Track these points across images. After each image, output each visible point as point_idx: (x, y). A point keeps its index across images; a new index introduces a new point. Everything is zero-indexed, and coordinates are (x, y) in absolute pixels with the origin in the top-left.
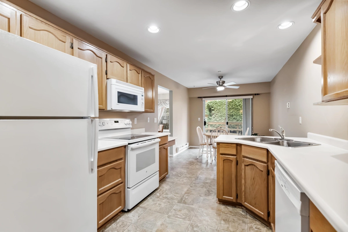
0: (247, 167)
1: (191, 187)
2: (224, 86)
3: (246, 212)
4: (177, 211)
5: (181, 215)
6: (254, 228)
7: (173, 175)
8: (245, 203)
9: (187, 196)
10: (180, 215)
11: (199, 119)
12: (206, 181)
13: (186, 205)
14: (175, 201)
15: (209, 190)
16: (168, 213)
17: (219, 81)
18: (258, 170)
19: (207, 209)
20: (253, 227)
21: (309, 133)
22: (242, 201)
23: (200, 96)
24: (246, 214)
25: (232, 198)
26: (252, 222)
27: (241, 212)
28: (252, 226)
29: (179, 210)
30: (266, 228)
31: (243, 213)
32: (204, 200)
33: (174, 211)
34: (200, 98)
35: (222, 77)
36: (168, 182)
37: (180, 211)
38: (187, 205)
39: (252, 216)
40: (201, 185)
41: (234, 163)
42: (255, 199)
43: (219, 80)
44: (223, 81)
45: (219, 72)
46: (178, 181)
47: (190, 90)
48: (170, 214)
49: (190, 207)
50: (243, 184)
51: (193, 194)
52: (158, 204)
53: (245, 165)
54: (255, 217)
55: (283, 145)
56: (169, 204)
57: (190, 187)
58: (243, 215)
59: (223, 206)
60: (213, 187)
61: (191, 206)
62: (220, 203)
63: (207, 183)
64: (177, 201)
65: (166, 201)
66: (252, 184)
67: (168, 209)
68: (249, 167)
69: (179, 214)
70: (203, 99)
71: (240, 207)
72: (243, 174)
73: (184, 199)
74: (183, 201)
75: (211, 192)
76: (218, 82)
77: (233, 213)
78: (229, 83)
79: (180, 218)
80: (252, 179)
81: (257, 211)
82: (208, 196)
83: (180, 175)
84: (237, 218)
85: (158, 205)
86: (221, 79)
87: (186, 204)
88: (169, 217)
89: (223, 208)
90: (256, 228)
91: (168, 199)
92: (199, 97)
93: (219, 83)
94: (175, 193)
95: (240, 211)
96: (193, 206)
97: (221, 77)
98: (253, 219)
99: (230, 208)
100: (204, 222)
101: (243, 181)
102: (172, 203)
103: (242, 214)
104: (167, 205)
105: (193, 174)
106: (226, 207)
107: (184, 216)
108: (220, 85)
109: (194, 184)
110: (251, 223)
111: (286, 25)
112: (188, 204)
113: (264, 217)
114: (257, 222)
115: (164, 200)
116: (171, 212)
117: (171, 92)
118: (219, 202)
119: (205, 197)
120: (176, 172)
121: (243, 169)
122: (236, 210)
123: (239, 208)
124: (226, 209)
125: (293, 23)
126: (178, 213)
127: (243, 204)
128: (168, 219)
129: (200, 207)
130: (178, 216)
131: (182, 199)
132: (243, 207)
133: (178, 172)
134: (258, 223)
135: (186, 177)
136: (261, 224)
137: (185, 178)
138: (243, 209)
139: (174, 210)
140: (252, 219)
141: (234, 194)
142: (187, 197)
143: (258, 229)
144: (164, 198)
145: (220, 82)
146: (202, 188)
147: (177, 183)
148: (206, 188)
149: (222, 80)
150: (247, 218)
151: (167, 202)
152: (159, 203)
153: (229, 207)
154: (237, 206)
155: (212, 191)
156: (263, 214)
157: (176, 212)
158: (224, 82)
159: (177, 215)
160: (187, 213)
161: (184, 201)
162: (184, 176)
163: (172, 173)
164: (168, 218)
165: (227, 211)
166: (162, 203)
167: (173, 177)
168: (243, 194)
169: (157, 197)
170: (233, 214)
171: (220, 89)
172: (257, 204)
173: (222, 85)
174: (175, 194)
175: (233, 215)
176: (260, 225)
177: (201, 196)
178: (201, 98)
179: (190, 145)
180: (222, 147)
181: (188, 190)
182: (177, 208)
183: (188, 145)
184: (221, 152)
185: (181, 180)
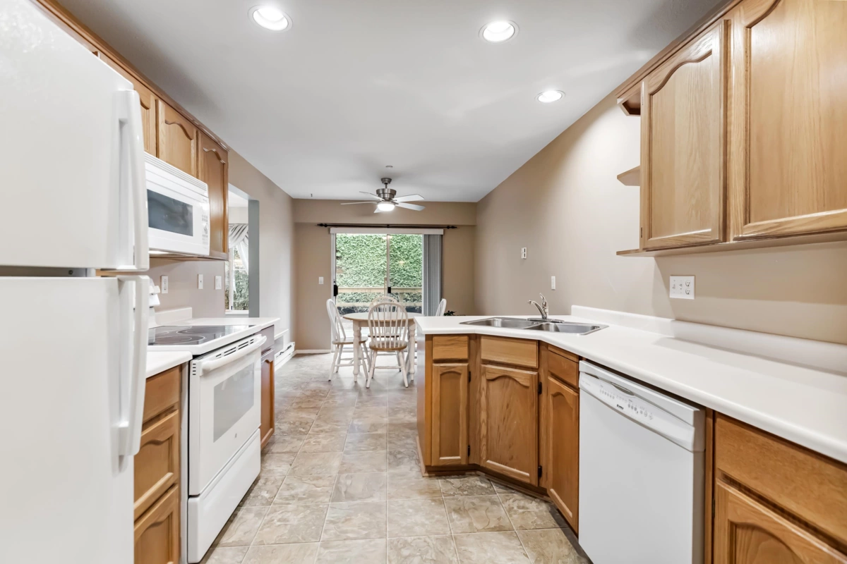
0: (491, 384)
1: (347, 453)
2: (395, 203)
3: (488, 481)
4: (340, 525)
5: (356, 529)
6: (515, 508)
7: (283, 432)
8: (488, 461)
9: (347, 477)
10: (353, 532)
11: (322, 279)
12: (376, 430)
13: (355, 502)
14: (321, 499)
15: (392, 451)
16: (318, 536)
17: (383, 190)
18: (517, 386)
19: (409, 498)
20: (513, 508)
21: (573, 307)
22: (481, 458)
23: (324, 222)
24: (489, 485)
25: (459, 457)
26: (507, 498)
27: (479, 483)
28: (511, 506)
29: (343, 519)
30: (534, 502)
31: (483, 485)
32: (393, 477)
33: (332, 526)
34: (324, 227)
35: (390, 180)
36: (278, 453)
37: (346, 520)
38: (359, 502)
39: (501, 485)
40: (369, 445)
41: (463, 379)
42: (510, 447)
43: (383, 186)
44: (392, 190)
45: (389, 168)
46: (306, 446)
47: (297, 204)
48: (324, 536)
49: (366, 504)
50: (484, 421)
51: (360, 470)
52: (279, 520)
53: (489, 380)
54: (507, 487)
56: (309, 511)
57: (345, 455)
58: (486, 489)
59: (439, 480)
60: (399, 443)
61: (369, 501)
62: (430, 477)
63: (380, 436)
64: (327, 500)
65: (298, 506)
66: (504, 419)
67: (314, 525)
68: (497, 382)
69: (349, 528)
70: (333, 230)
71: (473, 473)
72: (483, 399)
73: (343, 490)
74: (343, 493)
75: (399, 456)
76: (381, 192)
77: (465, 491)
78: (408, 196)
79: (355, 539)
81: (514, 471)
82: (398, 465)
83: (303, 430)
84: (478, 498)
85: (279, 523)
86: (386, 184)
87: (356, 500)
88: (326, 545)
89: (442, 484)
90: (519, 507)
91: (300, 499)
92: (321, 225)
93: (384, 193)
94: (314, 480)
95: (475, 481)
96: (375, 500)
97: (386, 181)
98: (504, 491)
99: (456, 482)
100: (417, 529)
101: (484, 416)
102: (318, 505)
103: (482, 488)
104: (305, 517)
105: (337, 421)
106: (447, 481)
107: (364, 529)
108: (384, 198)
109: (350, 445)
110: (507, 500)
111: (550, 96)
112: (360, 498)
113: (531, 481)
114: (515, 495)
115: (290, 506)
116: (326, 531)
117: (254, 204)
118: (427, 475)
119: (392, 471)
120: (290, 423)
121: (483, 389)
122: (468, 482)
123: (471, 475)
124: (449, 487)
125: (564, 95)
126: (345, 529)
127: (482, 464)
128: (326, 551)
129: (391, 497)
130: (351, 535)
131: (338, 490)
132: (478, 472)
133: (294, 423)
134: (517, 496)
135: (322, 431)
136: (523, 496)
137: (322, 435)
138: (478, 475)
139: (332, 522)
140: (505, 493)
141: (463, 448)
142: (349, 482)
143: (523, 508)
144: (287, 499)
145: (386, 191)
146: (373, 450)
147: (305, 452)
148: (383, 448)
149: (390, 187)
150: (494, 492)
151: (302, 506)
152: (280, 517)
153: (452, 480)
154: (467, 473)
155: (400, 453)
156: (528, 474)
157: (339, 528)
158: (393, 193)
159: (346, 532)
160: (368, 519)
161: (345, 492)
162: (317, 429)
163: (280, 429)
164: (326, 548)
165: (452, 489)
166: (289, 514)
167: (287, 438)
168: (484, 442)
169: (264, 502)
170: (466, 493)
171: (385, 208)
172: (514, 457)
173: (389, 200)
174: (315, 482)
175: (467, 495)
176: (522, 500)
177: (380, 470)
178: (326, 225)
179: (296, 348)
180: (438, 345)
181: (343, 464)
182: (335, 515)
183: (292, 349)
184: (436, 356)
185: (312, 441)
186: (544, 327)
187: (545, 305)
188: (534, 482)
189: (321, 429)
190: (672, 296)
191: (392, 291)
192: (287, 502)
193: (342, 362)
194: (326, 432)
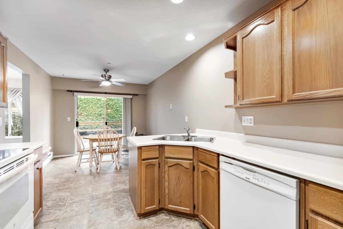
0: (170, 168)
1: (91, 213)
2: (111, 82)
3: (169, 215)
6: (185, 227)
7: (48, 207)
8: (169, 206)
11: (69, 119)
12: (107, 197)
15: (117, 207)
17: (105, 75)
18: (183, 168)
20: (184, 227)
21: (197, 129)
22: (165, 205)
23: (70, 89)
24: (170, 217)
25: (155, 206)
26: (180, 222)
27: (165, 217)
28: (183, 226)
30: (192, 222)
31: (167, 218)
32: (120, 223)
34: (70, 92)
35: (108, 71)
39: (175, 216)
40: (103, 206)
41: (157, 167)
42: (180, 197)
43: (105, 73)
44: (109, 75)
45: (109, 64)
46: (65, 214)
47: (54, 79)
50: (167, 186)
51: (101, 223)
53: (169, 167)
54: (178, 216)
55: (191, 141)
57: (90, 215)
58: (169, 219)
59: (145, 220)
60: (120, 202)
62: (140, 219)
63: (109, 199)
66: (177, 184)
68: (173, 167)
70: (75, 94)
71: (161, 212)
72: (166, 176)
75: (121, 210)
76: (104, 76)
77: (159, 223)
78: (117, 79)
80: (177, 179)
81: (182, 209)
82: (122, 215)
83: (62, 204)
84: (166, 226)
86: (106, 72)
89: (147, 222)
90: (186, 226)
92: (69, 91)
93: (105, 77)
95: (162, 216)
97: (107, 71)
98: (177, 219)
99: (153, 219)
101: (167, 184)
103: (167, 219)
106: (149, 219)
108: (105, 79)
109: (92, 208)
110: (180, 224)
113: (190, 212)
114: (182, 220)
117: (26, 76)
118: (139, 218)
119: (119, 219)
120: (53, 201)
121: (166, 171)
122: (160, 218)
123: (160, 213)
124: (151, 222)
125: (196, 38)
127: (166, 207)
133: (56, 200)
134: (184, 220)
135: (74, 202)
136: (187, 220)
137: (74, 205)
138: (164, 213)
140: (178, 220)
141: (156, 201)
143: (188, 226)
145: (106, 76)
146: (107, 208)
147: (64, 218)
148: (112, 207)
149: (108, 74)
150: (173, 221)
153: (151, 218)
154: (158, 213)
155: (121, 208)
156: (189, 209)
158: (110, 77)
162: (71, 202)
163: (47, 205)
165: (153, 224)
167: (51, 211)
168: (167, 196)
170: (160, 224)
171: (106, 84)
172: (182, 202)
173: (108, 80)
175: (161, 225)
176: (186, 222)
177: (113, 221)
178: (71, 91)
179: (54, 155)
180: (145, 151)
181: (89, 221)
183: (52, 156)
184: (143, 157)
185: (68, 209)
186: (190, 139)
187: (189, 129)
188: (192, 213)
189: (73, 201)
190: (243, 124)
191: (108, 124)
193: (82, 161)
194: (77, 202)
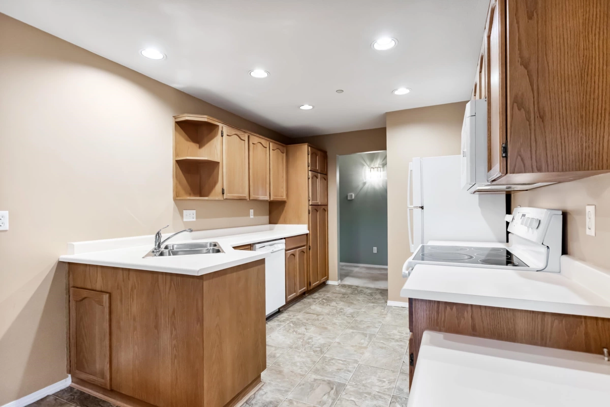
4: (345, 369)
5: (336, 364)
10: (339, 363)
13: (329, 379)
14: (352, 389)
16: (360, 367)
29: (342, 371)
33: (350, 369)
37: (340, 370)
38: (326, 379)
48: (356, 365)
49: (322, 376)
56: (363, 382)
61: (319, 377)
64: (348, 387)
65: (371, 388)
67: (361, 373)
69: (340, 365)
73: (333, 392)
74: (334, 389)
79: (339, 360)
87: (328, 380)
88: (356, 361)
91: (369, 394)
96: (314, 377)
102: (356, 384)
104: (366, 379)
107: (332, 362)
112: (324, 381)
115: (378, 390)
116: (354, 368)
126: (343, 366)
128: (356, 359)
130: (341, 362)
131: (337, 393)
139: (350, 371)
142: (326, 396)
144: (380, 397)
151: (368, 387)
152: (384, 385)
157: (346, 367)
159: (343, 364)
160: (327, 367)
161: (332, 389)
164: (357, 360)
166: (377, 384)
169: (399, 399)
182: (346, 375)
192: (379, 394)
